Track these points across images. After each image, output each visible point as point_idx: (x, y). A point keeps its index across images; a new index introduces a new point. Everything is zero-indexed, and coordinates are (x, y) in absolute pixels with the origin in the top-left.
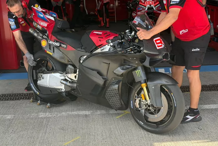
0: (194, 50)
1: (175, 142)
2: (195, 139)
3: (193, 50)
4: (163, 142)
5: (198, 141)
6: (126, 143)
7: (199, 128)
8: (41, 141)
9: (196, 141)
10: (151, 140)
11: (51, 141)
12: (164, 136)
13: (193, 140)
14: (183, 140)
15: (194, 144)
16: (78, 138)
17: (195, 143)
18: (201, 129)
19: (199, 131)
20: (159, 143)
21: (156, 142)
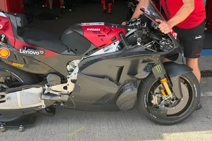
0: (198, 38)
1: (185, 133)
2: (205, 130)
3: (196, 38)
4: (172, 132)
5: (208, 132)
6: (133, 134)
7: (207, 117)
8: (44, 133)
9: (206, 132)
10: (160, 130)
11: (55, 132)
12: (173, 126)
13: (202, 130)
14: (192, 131)
15: (204, 135)
16: (82, 128)
17: (205, 133)
18: (210, 118)
19: (208, 120)
20: (168, 134)
21: (164, 133)
